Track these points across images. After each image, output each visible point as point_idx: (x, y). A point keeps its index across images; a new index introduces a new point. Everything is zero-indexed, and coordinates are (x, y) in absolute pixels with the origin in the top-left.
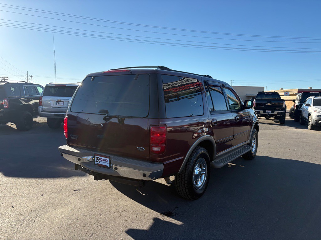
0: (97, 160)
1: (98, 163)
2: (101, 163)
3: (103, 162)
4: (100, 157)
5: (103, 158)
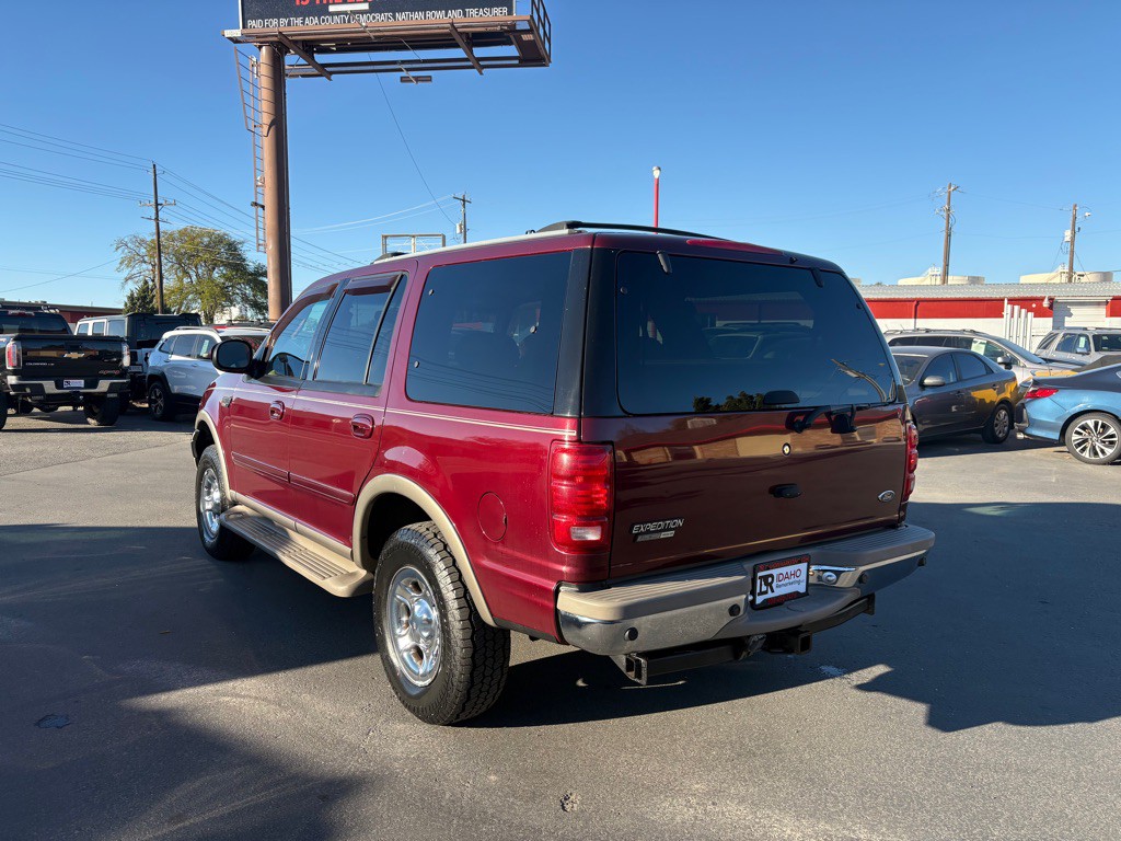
0: (764, 588)
1: (770, 595)
2: (779, 592)
3: (785, 585)
4: (775, 572)
5: (784, 570)
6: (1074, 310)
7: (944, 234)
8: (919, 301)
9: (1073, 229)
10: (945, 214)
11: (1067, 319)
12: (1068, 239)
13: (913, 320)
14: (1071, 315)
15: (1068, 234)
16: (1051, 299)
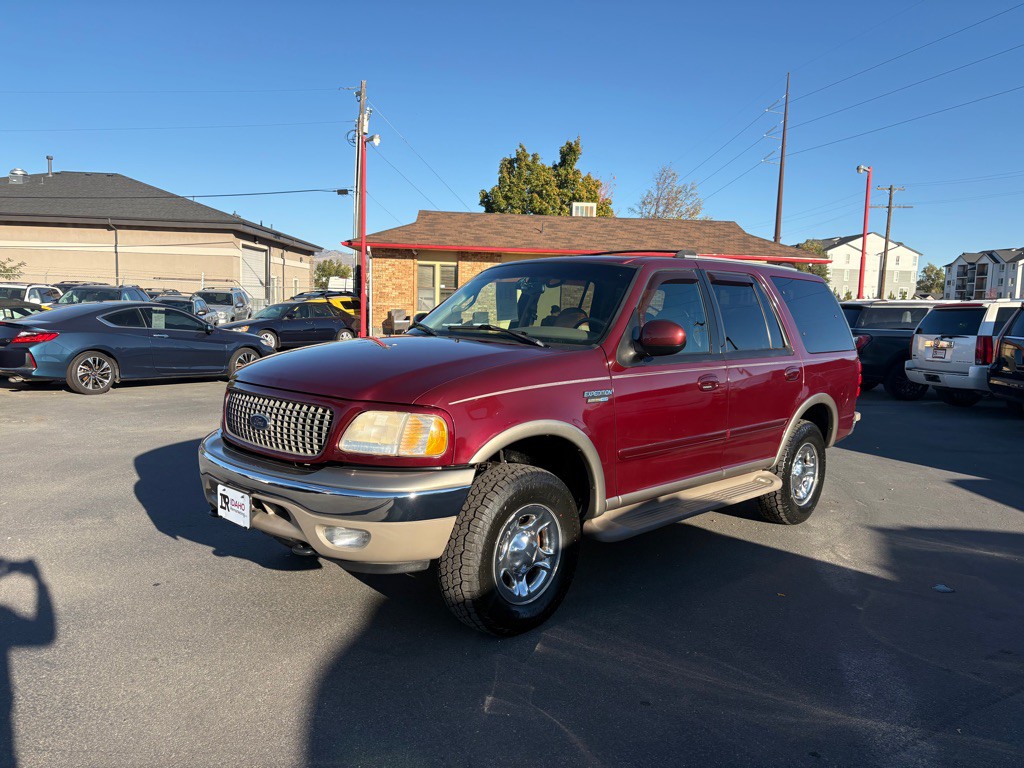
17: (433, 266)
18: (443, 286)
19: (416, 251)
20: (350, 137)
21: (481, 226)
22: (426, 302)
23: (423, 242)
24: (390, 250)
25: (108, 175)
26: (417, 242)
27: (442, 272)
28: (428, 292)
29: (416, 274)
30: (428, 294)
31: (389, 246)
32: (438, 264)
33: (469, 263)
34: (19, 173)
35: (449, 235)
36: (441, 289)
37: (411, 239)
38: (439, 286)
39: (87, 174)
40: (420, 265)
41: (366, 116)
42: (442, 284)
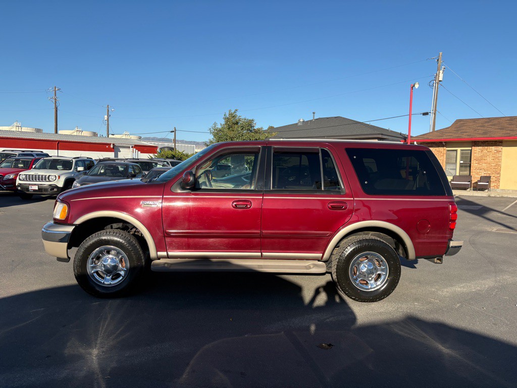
6: (121, 149)
7: (54, 110)
8: (59, 142)
9: (108, 115)
10: (54, 101)
11: (119, 153)
12: (106, 119)
13: (57, 151)
14: (120, 151)
15: (106, 117)
16: (113, 144)
17: (456, 151)
18: (462, 162)
19: (445, 142)
20: (431, 84)
21: (492, 125)
22: (451, 171)
23: (448, 137)
24: (430, 143)
25: (335, 117)
26: (445, 137)
27: (462, 154)
28: (453, 165)
29: (445, 156)
30: (452, 167)
31: (429, 141)
32: (459, 149)
33: (480, 148)
34: (301, 120)
35: (466, 132)
36: (461, 164)
37: (442, 136)
38: (459, 161)
39: (327, 118)
40: (448, 151)
41: (441, 72)
42: (461, 160)
